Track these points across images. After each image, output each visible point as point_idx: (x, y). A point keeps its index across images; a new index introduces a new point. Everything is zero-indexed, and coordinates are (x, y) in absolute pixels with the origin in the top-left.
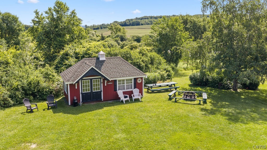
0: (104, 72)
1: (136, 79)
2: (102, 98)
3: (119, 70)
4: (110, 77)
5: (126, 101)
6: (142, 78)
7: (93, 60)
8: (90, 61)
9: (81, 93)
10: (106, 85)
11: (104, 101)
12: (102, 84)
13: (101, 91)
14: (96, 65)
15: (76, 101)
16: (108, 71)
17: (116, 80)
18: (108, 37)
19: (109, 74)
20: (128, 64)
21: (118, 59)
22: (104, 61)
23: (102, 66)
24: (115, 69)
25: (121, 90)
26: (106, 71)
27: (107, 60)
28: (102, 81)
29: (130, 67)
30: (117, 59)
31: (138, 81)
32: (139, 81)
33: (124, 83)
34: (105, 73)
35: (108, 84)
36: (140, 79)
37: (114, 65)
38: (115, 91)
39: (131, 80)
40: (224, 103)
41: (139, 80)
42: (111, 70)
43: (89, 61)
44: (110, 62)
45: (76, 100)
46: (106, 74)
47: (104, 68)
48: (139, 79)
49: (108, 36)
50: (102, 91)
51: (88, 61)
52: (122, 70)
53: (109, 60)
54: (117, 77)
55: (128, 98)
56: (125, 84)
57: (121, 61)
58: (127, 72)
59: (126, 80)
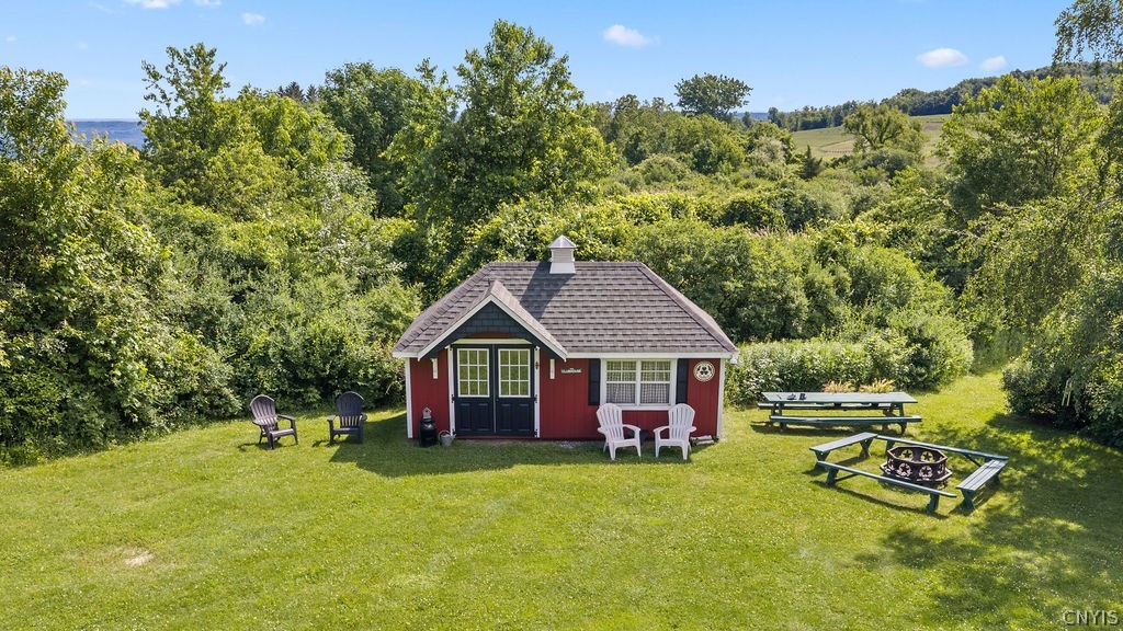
0: (552, 321)
1: (686, 366)
2: (537, 426)
3: (619, 321)
4: (570, 344)
5: (619, 451)
6: (716, 362)
7: (525, 271)
8: (512, 273)
9: (453, 399)
10: (552, 376)
11: (542, 439)
12: (537, 372)
13: (533, 399)
14: (528, 290)
15: (430, 426)
16: (568, 321)
17: (598, 361)
18: (835, 164)
19: (570, 333)
20: (665, 298)
21: (629, 272)
22: (569, 276)
23: (550, 296)
24: (602, 315)
25: (614, 405)
26: (561, 321)
27: (580, 272)
28: (537, 359)
29: (671, 309)
30: (622, 273)
31: (698, 375)
32: (702, 375)
33: (633, 377)
34: (555, 327)
35: (563, 371)
36: (707, 365)
37: (605, 299)
38: (590, 404)
39: (665, 364)
40: (1061, 522)
41: (704, 369)
42: (587, 316)
43: (507, 272)
44: (592, 282)
45: (428, 423)
46: (559, 333)
47: (558, 305)
48: (702, 365)
49: (841, 160)
50: (535, 399)
51: (503, 273)
52: (631, 321)
53: (589, 273)
54: (600, 349)
55: (636, 442)
56: (638, 382)
57: (640, 282)
58: (650, 332)
59: (643, 363)
